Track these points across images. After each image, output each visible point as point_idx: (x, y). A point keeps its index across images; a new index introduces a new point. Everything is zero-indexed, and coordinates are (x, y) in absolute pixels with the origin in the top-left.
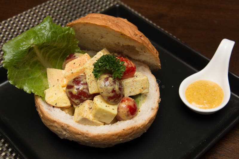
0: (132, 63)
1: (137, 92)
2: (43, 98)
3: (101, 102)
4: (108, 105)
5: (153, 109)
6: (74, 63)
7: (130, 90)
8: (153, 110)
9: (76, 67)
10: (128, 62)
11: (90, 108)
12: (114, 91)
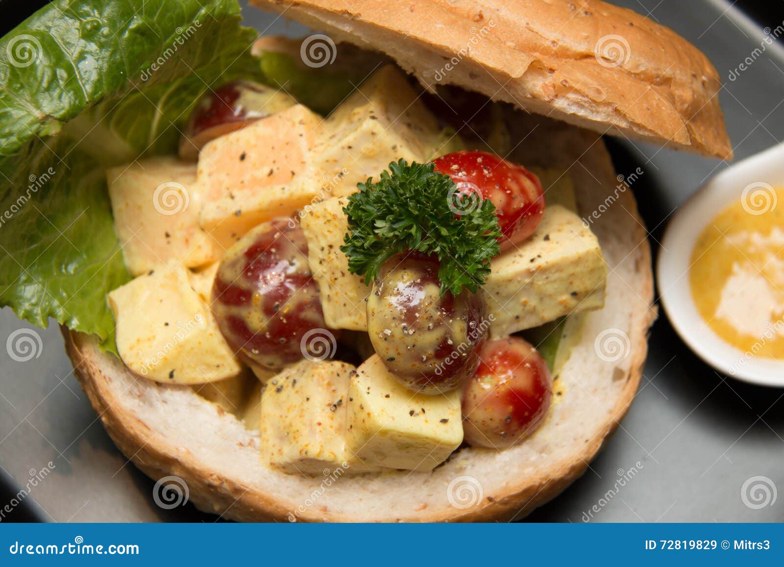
0: (527, 184)
1: (550, 313)
2: (108, 342)
3: (387, 396)
4: (417, 408)
5: (618, 374)
6: (243, 157)
7: (518, 311)
8: (618, 383)
9: (255, 181)
10: (510, 182)
11: (336, 402)
12: (444, 349)
